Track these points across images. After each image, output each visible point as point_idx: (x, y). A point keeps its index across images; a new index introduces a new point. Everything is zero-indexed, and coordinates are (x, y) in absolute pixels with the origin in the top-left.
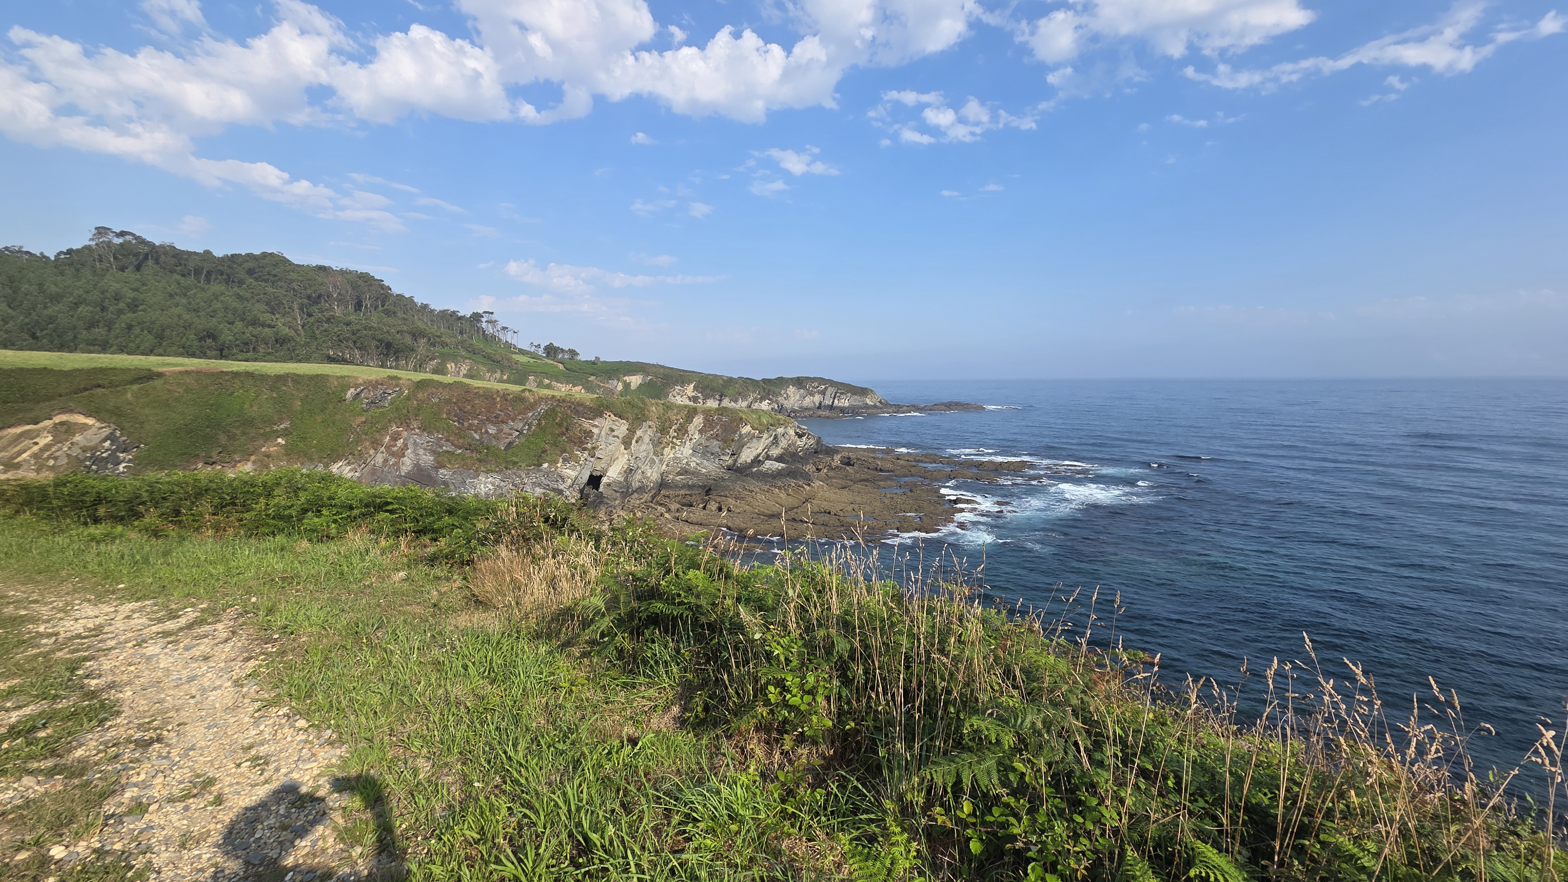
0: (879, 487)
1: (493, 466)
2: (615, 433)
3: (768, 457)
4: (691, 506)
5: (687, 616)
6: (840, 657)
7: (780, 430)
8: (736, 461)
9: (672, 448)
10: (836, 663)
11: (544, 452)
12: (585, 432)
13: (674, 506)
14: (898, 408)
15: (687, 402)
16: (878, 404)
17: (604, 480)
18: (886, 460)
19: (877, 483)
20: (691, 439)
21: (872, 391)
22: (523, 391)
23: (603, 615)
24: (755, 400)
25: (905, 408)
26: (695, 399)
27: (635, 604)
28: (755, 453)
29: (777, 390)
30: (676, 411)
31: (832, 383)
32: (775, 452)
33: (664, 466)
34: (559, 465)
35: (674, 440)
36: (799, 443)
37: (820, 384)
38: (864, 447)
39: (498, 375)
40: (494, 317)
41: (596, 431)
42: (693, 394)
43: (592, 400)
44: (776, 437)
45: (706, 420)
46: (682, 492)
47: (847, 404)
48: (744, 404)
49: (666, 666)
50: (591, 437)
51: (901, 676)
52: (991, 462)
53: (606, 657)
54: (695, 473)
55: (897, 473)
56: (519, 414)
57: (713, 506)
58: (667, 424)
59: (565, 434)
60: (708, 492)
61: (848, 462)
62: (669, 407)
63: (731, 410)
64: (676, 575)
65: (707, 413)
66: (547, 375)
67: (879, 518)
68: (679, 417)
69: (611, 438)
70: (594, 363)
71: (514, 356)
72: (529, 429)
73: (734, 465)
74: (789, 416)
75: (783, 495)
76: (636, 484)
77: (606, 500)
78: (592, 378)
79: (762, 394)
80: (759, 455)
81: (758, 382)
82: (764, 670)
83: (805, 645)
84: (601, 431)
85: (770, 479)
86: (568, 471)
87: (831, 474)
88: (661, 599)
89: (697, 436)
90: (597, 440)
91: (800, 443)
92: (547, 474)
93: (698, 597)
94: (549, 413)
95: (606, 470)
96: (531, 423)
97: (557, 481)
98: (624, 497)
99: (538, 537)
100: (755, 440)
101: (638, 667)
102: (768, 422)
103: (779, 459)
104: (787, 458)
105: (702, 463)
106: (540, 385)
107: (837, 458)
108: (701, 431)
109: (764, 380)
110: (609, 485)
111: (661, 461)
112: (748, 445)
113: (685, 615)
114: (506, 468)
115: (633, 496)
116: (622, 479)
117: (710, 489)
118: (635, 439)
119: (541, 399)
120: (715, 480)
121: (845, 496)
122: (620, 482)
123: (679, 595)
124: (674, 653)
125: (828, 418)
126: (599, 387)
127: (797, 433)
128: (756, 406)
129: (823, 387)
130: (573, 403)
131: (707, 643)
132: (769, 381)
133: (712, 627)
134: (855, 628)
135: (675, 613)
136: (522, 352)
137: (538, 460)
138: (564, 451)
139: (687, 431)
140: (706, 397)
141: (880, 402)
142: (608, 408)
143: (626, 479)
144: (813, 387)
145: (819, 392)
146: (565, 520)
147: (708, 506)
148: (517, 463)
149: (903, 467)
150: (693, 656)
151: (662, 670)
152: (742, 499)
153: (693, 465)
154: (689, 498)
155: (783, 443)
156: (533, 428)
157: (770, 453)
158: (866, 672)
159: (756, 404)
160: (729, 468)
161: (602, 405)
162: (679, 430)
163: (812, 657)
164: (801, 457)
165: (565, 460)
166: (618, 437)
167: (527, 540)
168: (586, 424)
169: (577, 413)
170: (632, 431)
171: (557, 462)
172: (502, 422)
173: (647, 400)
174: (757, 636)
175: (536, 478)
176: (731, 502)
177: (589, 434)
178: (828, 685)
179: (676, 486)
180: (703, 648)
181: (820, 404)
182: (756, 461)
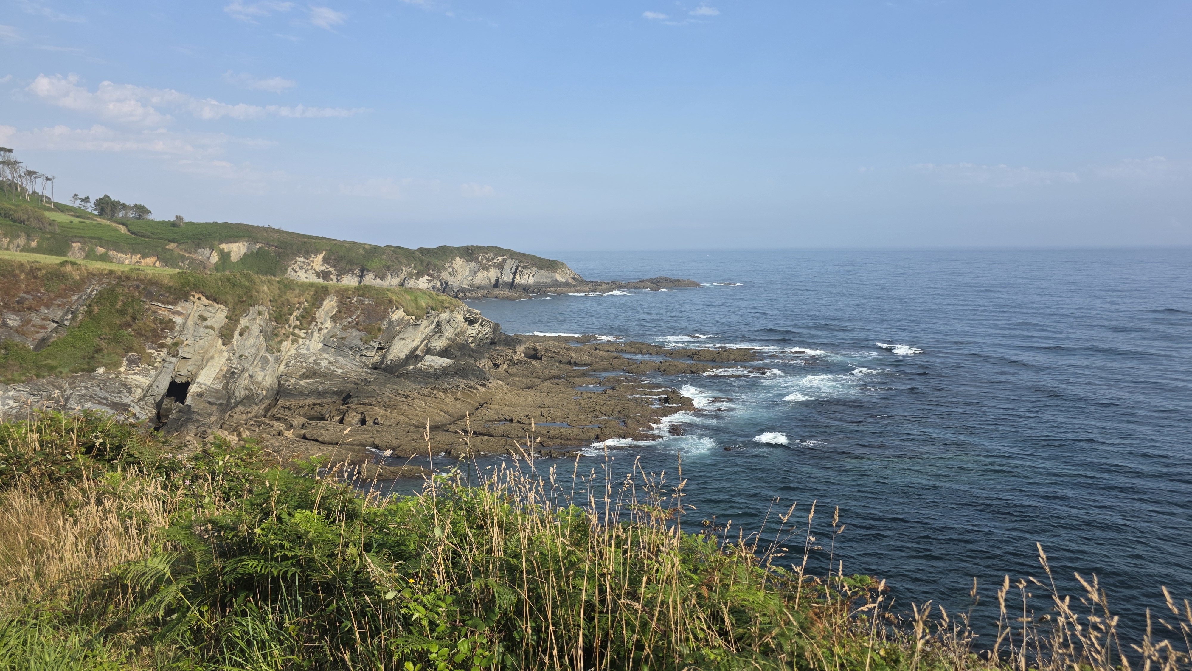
0: (573, 385)
1: (16, 374)
2: (209, 323)
3: (429, 351)
4: (322, 419)
5: (293, 575)
6: (506, 614)
7: (445, 315)
8: (384, 357)
9: (293, 342)
10: (499, 622)
11: (98, 350)
12: (162, 321)
13: (297, 421)
14: (595, 286)
15: (314, 279)
16: (571, 281)
17: (193, 389)
18: (582, 350)
19: (571, 380)
20: (320, 329)
21: (562, 264)
22: (63, 264)
23: (169, 582)
24: (410, 276)
25: (604, 286)
26: (325, 275)
27: (217, 564)
28: (411, 346)
29: (439, 263)
30: (297, 291)
31: (512, 254)
32: (439, 344)
33: (282, 367)
34: (122, 369)
35: (297, 331)
36: (470, 331)
37: (496, 255)
38: (556, 335)
39: (22, 241)
40: (13, 157)
41: (178, 320)
42: (323, 268)
43: (171, 277)
44: (439, 324)
45: (341, 303)
46: (310, 401)
47: (531, 281)
48: (395, 281)
49: (263, 647)
50: (172, 329)
51: (581, 633)
52: (707, 350)
53: (174, 642)
54: (328, 375)
55: (596, 366)
56: (58, 296)
57: (354, 418)
58: (285, 310)
59: (130, 326)
60: (346, 399)
61: (534, 355)
62: (288, 286)
63: (376, 289)
64: (279, 519)
65: (343, 294)
66: (101, 241)
67: (574, 424)
68: (302, 299)
69: (202, 330)
70: (173, 225)
71: (47, 214)
72: (73, 319)
73: (382, 362)
74: (456, 297)
75: (450, 400)
76: (240, 393)
77: (195, 417)
78: (172, 246)
79: (419, 267)
80: (416, 349)
81: (413, 252)
82: (400, 641)
83: (457, 602)
84: (186, 319)
85: (431, 380)
86: (136, 377)
87: (513, 370)
88: (257, 553)
89: (329, 325)
90: (181, 334)
91: (473, 331)
92: (104, 382)
93: (310, 546)
94: (105, 295)
95: (196, 375)
96: (77, 310)
97: (120, 392)
98: (224, 411)
99: (75, 476)
100: (410, 329)
101: (222, 653)
102: (427, 304)
103: (444, 353)
104: (454, 352)
105: (337, 361)
106: (90, 256)
107: (520, 349)
108: (334, 319)
109: (422, 250)
110: (200, 395)
111: (278, 360)
112: (401, 336)
113: (290, 574)
114: (38, 376)
115: (237, 410)
116: (219, 387)
117: (349, 396)
118: (238, 330)
119: (92, 275)
120: (355, 383)
121: (531, 398)
122: (217, 391)
123: (282, 547)
124: (275, 628)
125: (509, 299)
126: (183, 258)
127: (466, 319)
128: (411, 283)
129: (501, 259)
130: (142, 281)
131: (322, 610)
132: (429, 250)
133: (329, 588)
134: (522, 572)
135: (275, 573)
136: (60, 208)
137: (89, 364)
138: (130, 349)
139: (314, 319)
140: (341, 273)
141: (574, 278)
142: (196, 288)
143: (226, 387)
144: (488, 260)
145: (496, 266)
146: (119, 447)
147: (347, 419)
148: (56, 367)
149: (603, 359)
150: (301, 630)
151: (257, 654)
152: (394, 407)
153: (324, 363)
154: (319, 409)
155: (449, 332)
156: (80, 317)
157: (432, 345)
158: (537, 630)
159: (411, 281)
160: (375, 367)
161: (188, 283)
162: (303, 317)
163: (466, 617)
164: (473, 350)
165: (131, 362)
166: (212, 328)
167: (55, 480)
168: (163, 311)
169: (150, 295)
170: (233, 320)
171: (118, 365)
172: (30, 309)
173: (255, 277)
174: (390, 596)
175: (87, 388)
176: (379, 411)
177: (169, 324)
178: (487, 653)
179: (301, 394)
180: (317, 618)
181: (497, 280)
182: (413, 357)
